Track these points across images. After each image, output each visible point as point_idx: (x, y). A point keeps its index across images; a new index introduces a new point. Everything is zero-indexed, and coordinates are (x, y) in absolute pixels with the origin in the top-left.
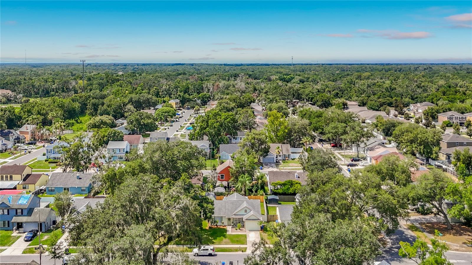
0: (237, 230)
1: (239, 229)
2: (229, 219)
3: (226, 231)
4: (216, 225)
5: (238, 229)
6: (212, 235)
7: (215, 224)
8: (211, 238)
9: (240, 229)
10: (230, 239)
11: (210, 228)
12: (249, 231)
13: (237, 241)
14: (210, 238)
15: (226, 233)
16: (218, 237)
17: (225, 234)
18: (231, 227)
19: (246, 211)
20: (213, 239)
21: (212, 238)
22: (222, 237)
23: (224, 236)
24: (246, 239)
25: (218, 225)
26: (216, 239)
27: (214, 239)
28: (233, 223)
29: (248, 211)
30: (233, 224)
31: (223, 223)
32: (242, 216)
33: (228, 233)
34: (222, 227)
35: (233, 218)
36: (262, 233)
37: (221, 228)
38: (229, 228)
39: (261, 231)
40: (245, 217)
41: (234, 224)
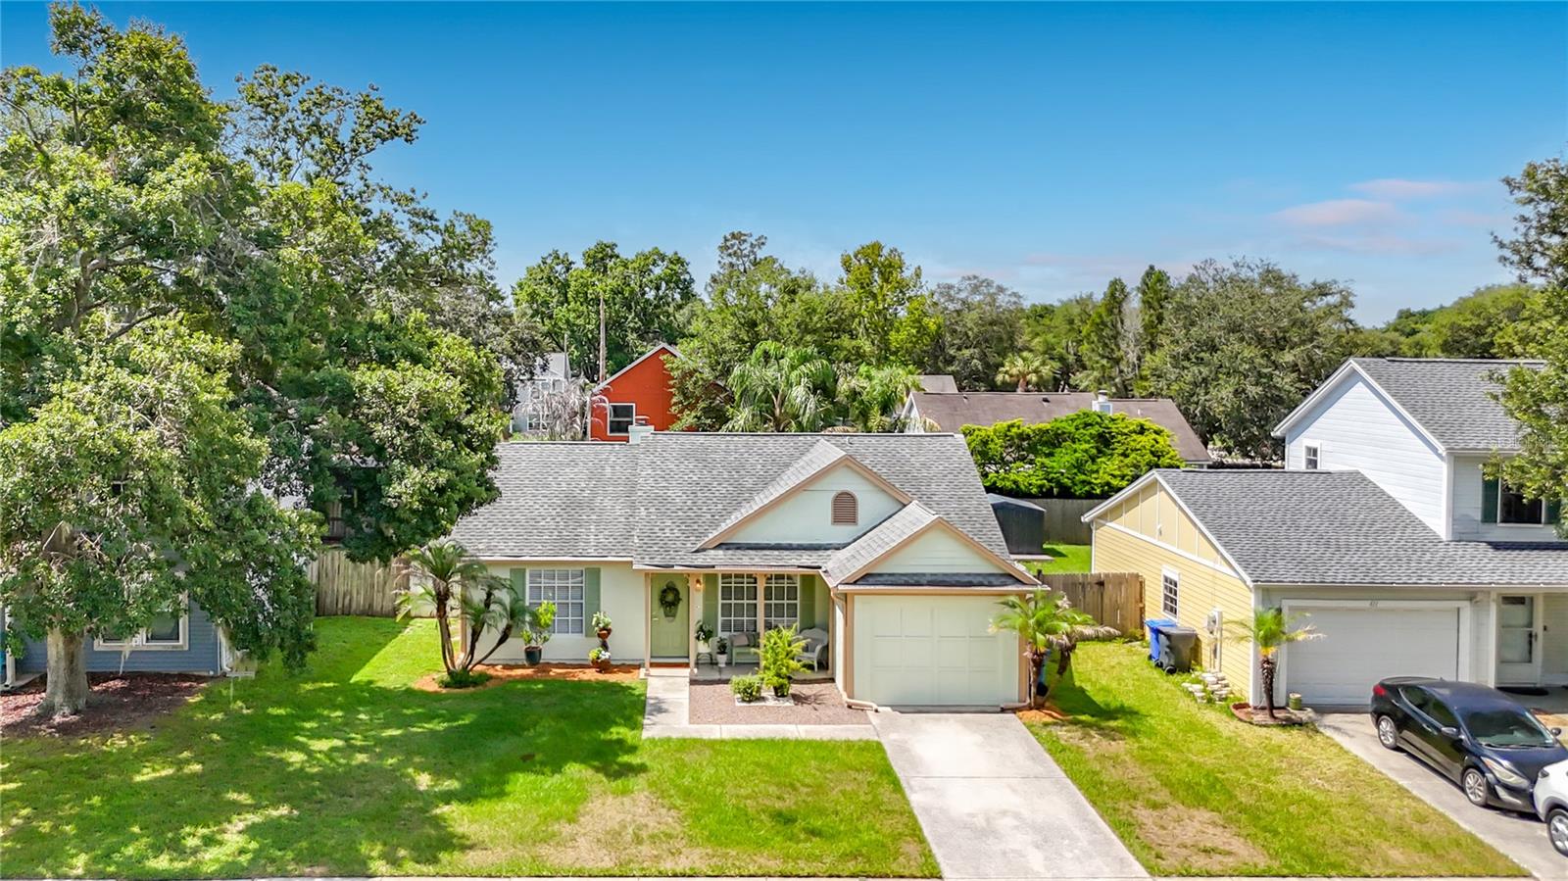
0: (751, 695)
1: (780, 692)
2: (669, 597)
3: (634, 708)
4: (532, 656)
5: (768, 693)
6: (447, 753)
7: (515, 648)
8: (437, 773)
9: (794, 689)
10: (687, 794)
11: (459, 679)
12: (903, 708)
13: (785, 819)
14: (424, 781)
15: (635, 726)
16: (527, 762)
17: (618, 732)
18: (686, 672)
19: (845, 509)
20: (448, 797)
21: (452, 784)
22: (573, 769)
23: (612, 762)
24: (885, 792)
25: (548, 655)
26: (501, 794)
27: (467, 796)
28: (706, 634)
29: (869, 503)
30: (703, 648)
31: (604, 633)
32: (807, 559)
33: (653, 729)
34: (591, 675)
35: (711, 579)
36: (1062, 733)
37: (581, 685)
38: (668, 687)
39: (1039, 707)
40: (837, 569)
41: (723, 649)
